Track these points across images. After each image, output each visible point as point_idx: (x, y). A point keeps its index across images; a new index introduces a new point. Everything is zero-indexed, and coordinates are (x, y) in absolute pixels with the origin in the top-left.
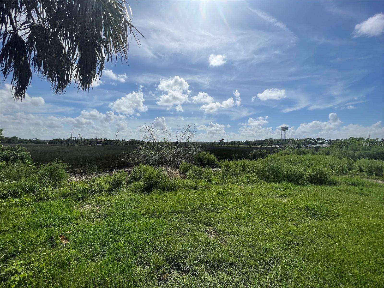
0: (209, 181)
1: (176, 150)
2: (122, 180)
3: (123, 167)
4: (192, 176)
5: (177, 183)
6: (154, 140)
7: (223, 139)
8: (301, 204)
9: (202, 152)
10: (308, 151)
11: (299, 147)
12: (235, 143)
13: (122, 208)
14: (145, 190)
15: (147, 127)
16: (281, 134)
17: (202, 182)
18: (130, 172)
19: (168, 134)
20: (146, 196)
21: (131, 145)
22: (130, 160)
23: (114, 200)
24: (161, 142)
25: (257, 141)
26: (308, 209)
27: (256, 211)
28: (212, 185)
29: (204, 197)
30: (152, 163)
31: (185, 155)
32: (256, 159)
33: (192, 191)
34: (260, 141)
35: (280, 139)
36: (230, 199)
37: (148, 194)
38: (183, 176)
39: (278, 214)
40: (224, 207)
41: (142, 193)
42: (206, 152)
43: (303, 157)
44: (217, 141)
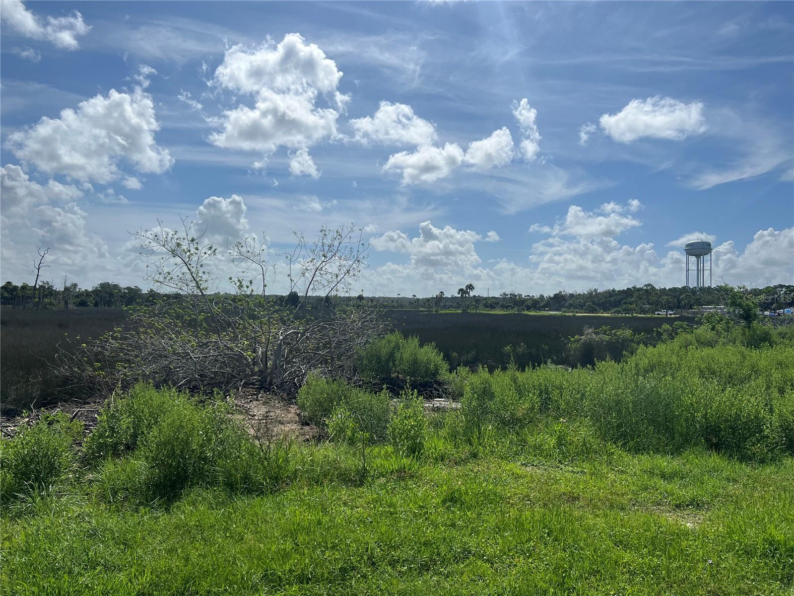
0: (415, 450)
1: (286, 331)
2: (56, 453)
3: (62, 400)
4: (349, 433)
5: (286, 461)
6: (198, 287)
7: (470, 287)
8: (751, 532)
9: (389, 336)
10: (780, 334)
11: (748, 317)
12: (514, 301)
13: (55, 571)
14: (154, 493)
15: (170, 236)
16: (688, 270)
17: (387, 456)
18: (94, 420)
19: (254, 265)
20: (157, 518)
21: (101, 308)
22: (95, 370)
23: (20, 539)
24: (227, 297)
25: (597, 294)
26: (776, 549)
27: (587, 564)
28: (427, 467)
29: (391, 514)
30: (189, 382)
31: (325, 347)
32: (593, 364)
33: (344, 493)
34: (611, 293)
35: (684, 288)
36: (493, 520)
37: (167, 510)
38: (310, 431)
39: (669, 573)
40: (470, 552)
41: (141, 504)
42: (406, 337)
43: (763, 357)
44: (447, 295)
